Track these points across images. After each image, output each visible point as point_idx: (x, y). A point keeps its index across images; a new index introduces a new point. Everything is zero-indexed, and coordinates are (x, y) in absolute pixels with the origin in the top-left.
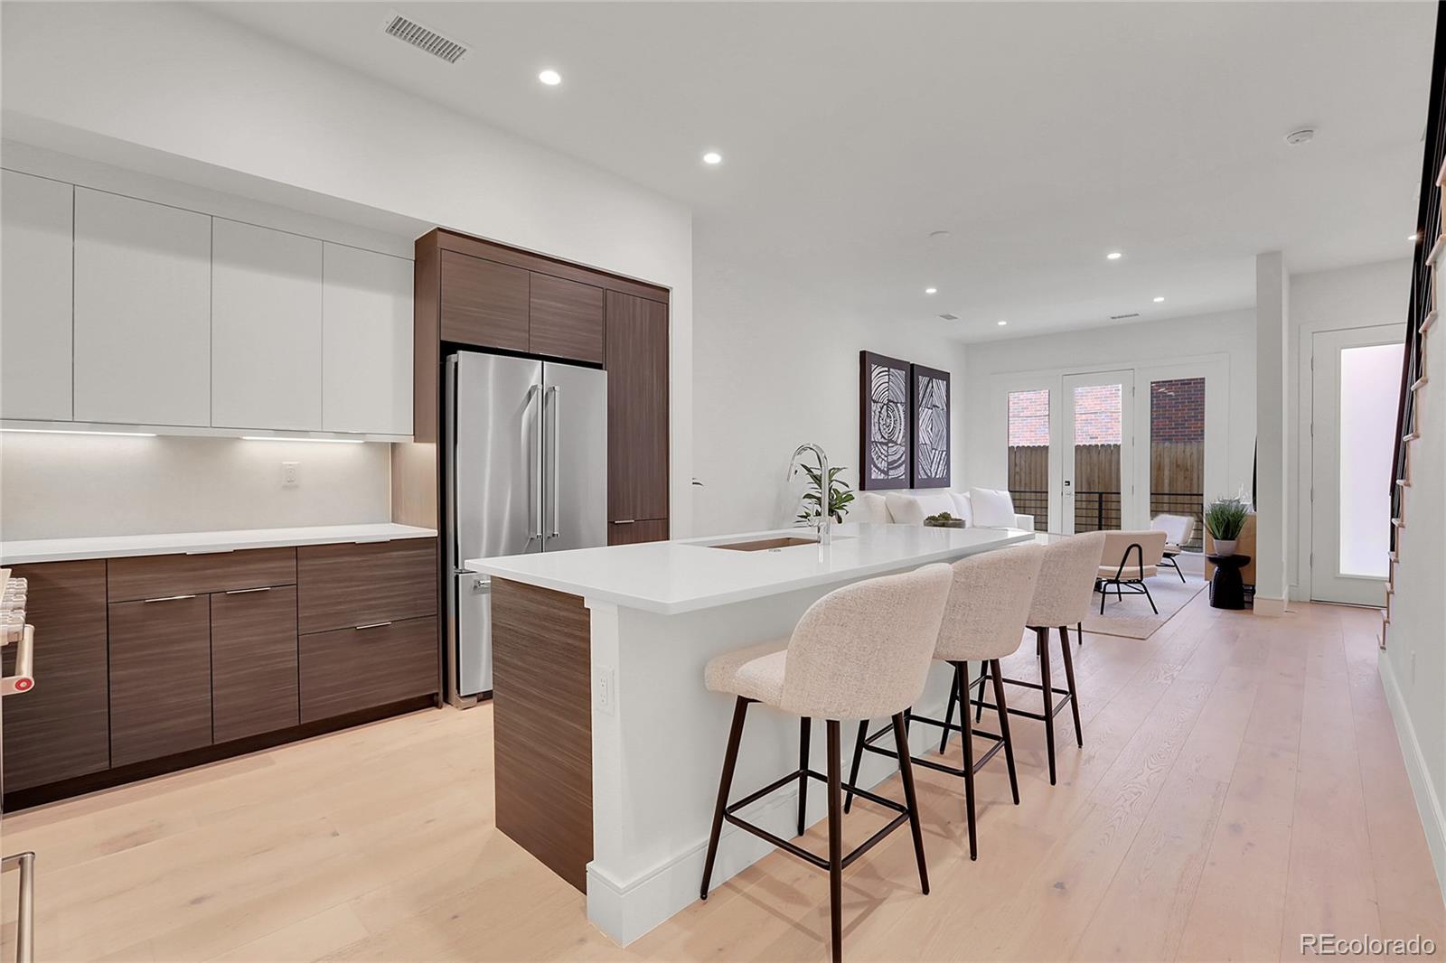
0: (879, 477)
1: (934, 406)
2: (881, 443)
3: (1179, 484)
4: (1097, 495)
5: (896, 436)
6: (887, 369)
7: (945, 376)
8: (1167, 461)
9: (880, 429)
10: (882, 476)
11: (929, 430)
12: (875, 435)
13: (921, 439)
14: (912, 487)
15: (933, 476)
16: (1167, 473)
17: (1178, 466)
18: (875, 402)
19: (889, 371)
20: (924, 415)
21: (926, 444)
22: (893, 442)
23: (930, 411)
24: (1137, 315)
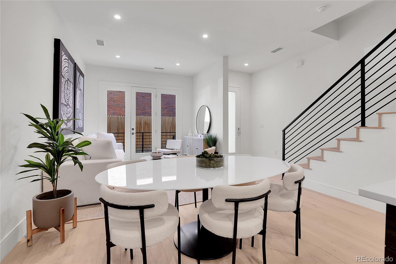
1: (80, 89)
2: (65, 105)
4: (142, 133)
5: (70, 102)
7: (83, 76)
9: (64, 96)
10: (65, 126)
11: (79, 101)
12: (63, 99)
15: (80, 126)
17: (146, 123)
18: (63, 76)
19: (68, 60)
20: (78, 93)
21: (78, 109)
22: (69, 105)
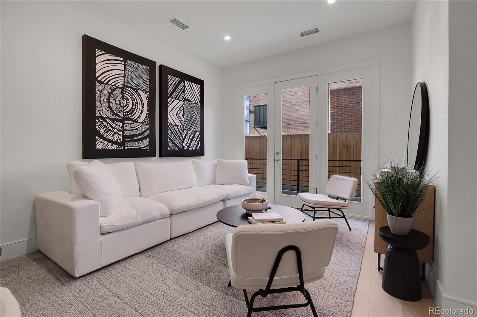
0: (109, 148)
1: (187, 100)
2: (111, 119)
4: (296, 161)
5: (137, 115)
6: (122, 59)
7: (200, 82)
9: (109, 107)
10: (115, 147)
11: (180, 115)
12: (102, 111)
13: (170, 121)
14: (160, 156)
15: (186, 148)
16: (338, 149)
17: (343, 145)
18: (101, 83)
19: (125, 61)
20: (174, 105)
21: (176, 125)
22: (131, 120)
23: (182, 103)
24: (317, 31)
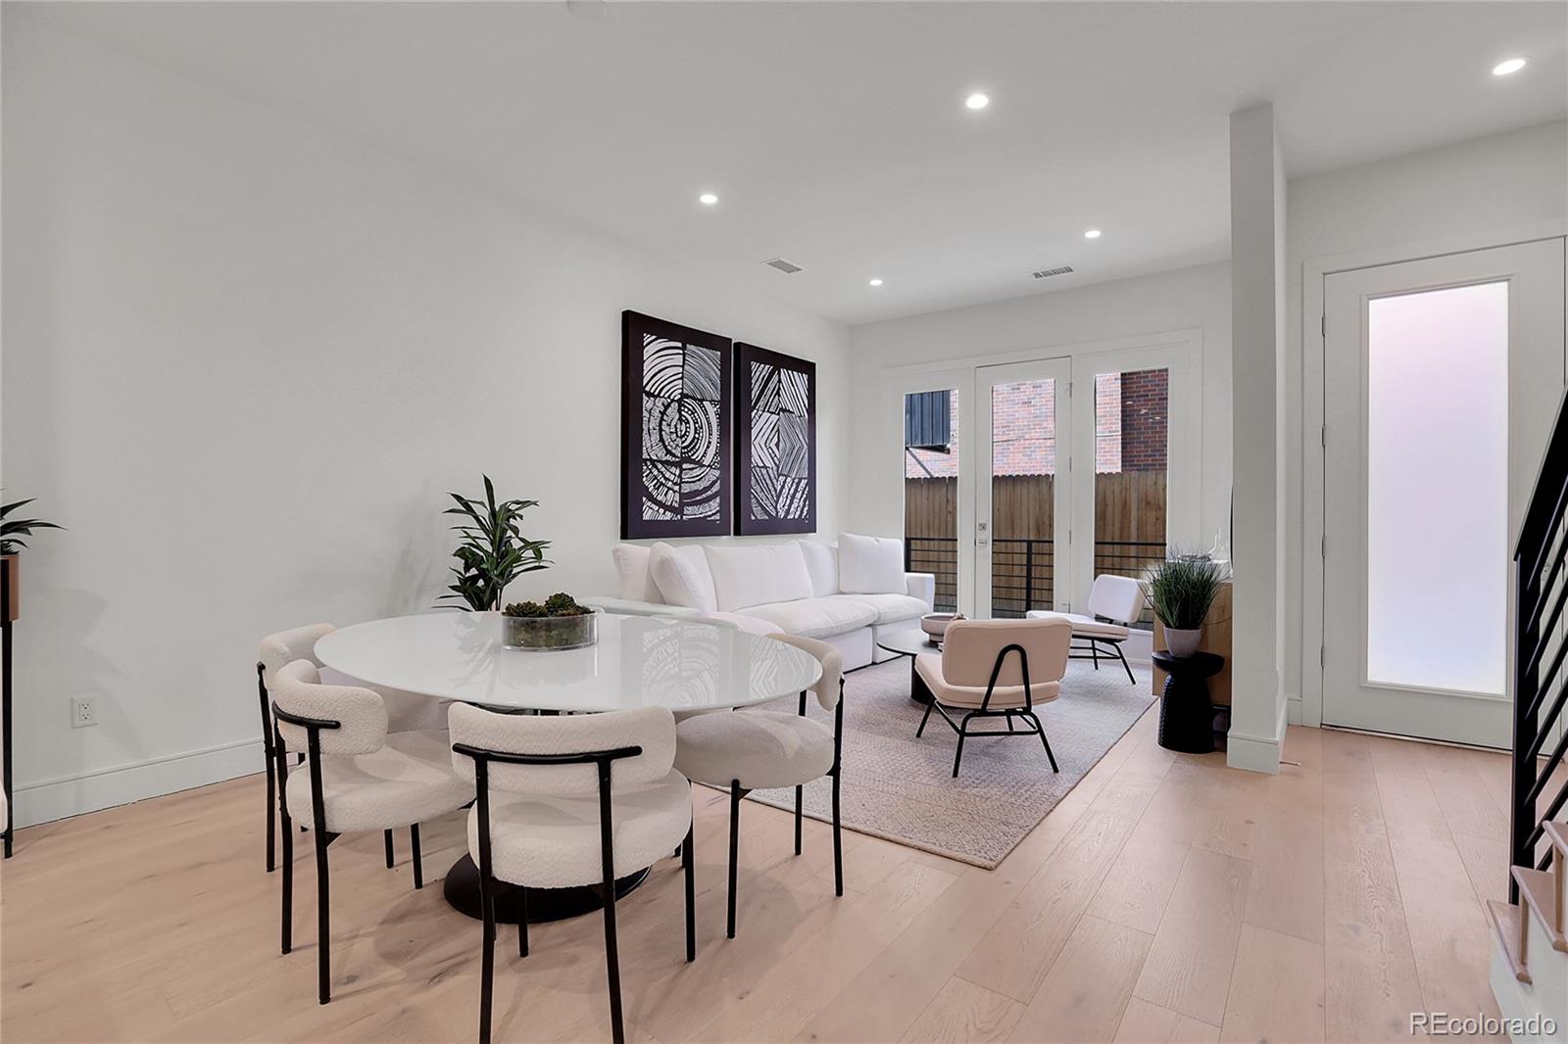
0: (661, 518)
1: (784, 410)
2: (663, 463)
3: (1149, 527)
4: (1025, 544)
5: (701, 452)
6: (680, 345)
7: (808, 368)
8: (1134, 496)
9: (662, 440)
10: (669, 516)
11: (773, 445)
12: (651, 448)
13: (755, 459)
14: (737, 533)
15: (782, 514)
16: (1134, 513)
18: (649, 395)
19: (684, 348)
20: (762, 424)
21: (765, 467)
22: (693, 462)
23: (775, 418)
24: (1068, 270)
